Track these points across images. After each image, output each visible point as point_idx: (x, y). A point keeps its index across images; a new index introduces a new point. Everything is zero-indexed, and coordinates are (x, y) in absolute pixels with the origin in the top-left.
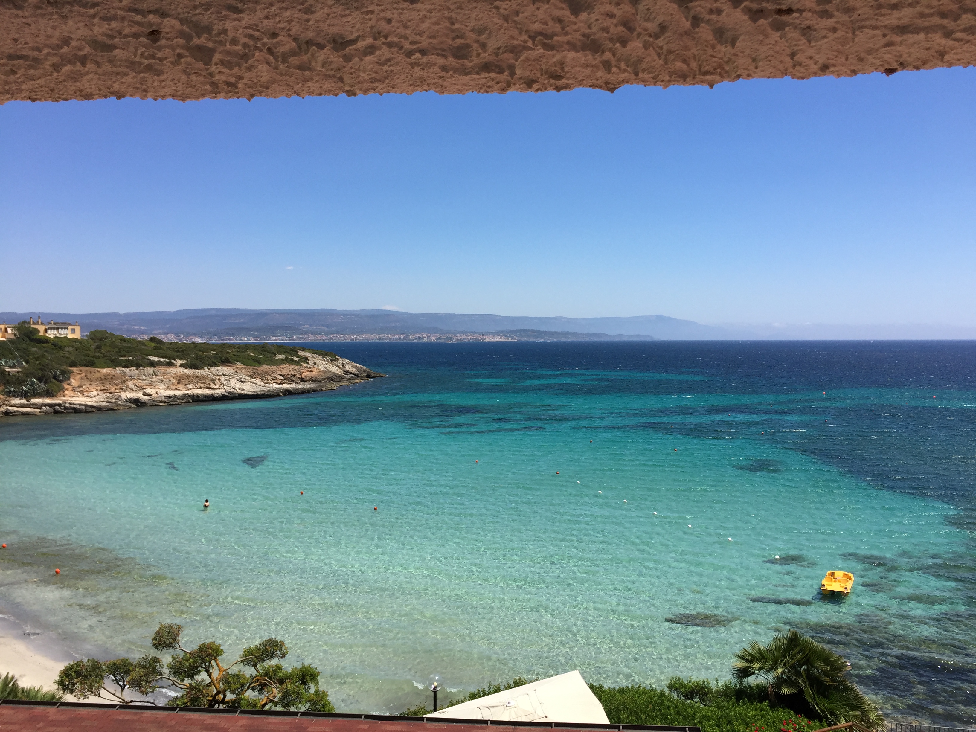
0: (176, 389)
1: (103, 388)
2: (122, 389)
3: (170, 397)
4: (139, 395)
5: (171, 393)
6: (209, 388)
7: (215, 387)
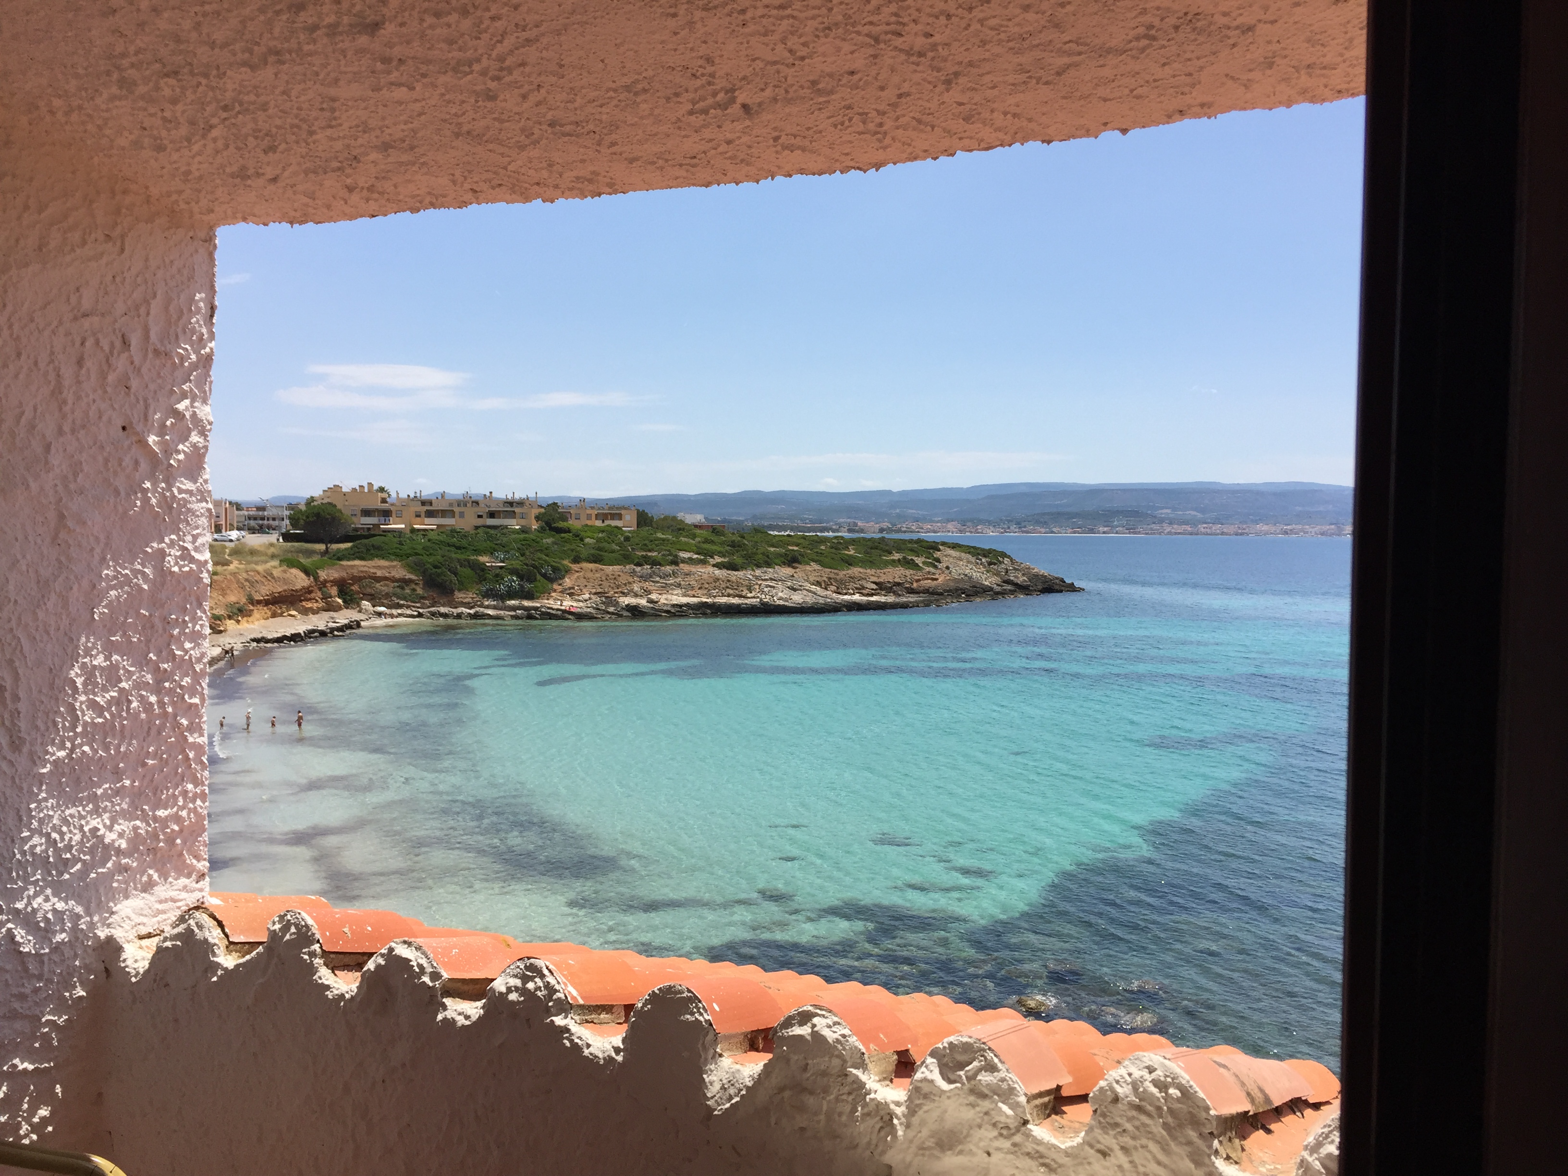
0: (694, 596)
1: (599, 590)
2: (623, 593)
3: (680, 606)
4: (643, 602)
5: (685, 600)
6: (740, 596)
7: (749, 595)
